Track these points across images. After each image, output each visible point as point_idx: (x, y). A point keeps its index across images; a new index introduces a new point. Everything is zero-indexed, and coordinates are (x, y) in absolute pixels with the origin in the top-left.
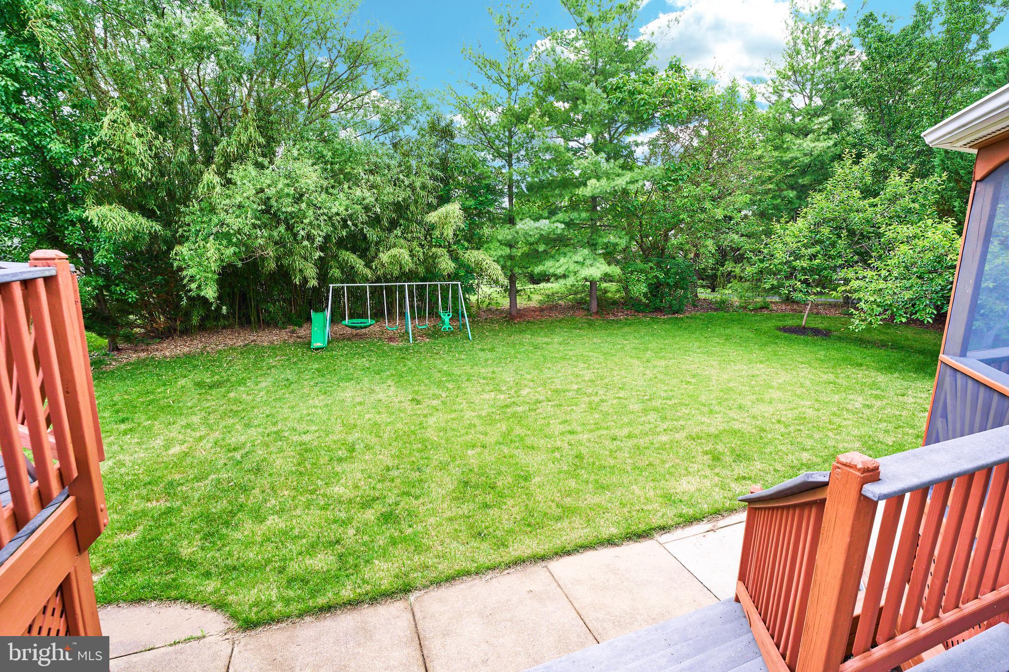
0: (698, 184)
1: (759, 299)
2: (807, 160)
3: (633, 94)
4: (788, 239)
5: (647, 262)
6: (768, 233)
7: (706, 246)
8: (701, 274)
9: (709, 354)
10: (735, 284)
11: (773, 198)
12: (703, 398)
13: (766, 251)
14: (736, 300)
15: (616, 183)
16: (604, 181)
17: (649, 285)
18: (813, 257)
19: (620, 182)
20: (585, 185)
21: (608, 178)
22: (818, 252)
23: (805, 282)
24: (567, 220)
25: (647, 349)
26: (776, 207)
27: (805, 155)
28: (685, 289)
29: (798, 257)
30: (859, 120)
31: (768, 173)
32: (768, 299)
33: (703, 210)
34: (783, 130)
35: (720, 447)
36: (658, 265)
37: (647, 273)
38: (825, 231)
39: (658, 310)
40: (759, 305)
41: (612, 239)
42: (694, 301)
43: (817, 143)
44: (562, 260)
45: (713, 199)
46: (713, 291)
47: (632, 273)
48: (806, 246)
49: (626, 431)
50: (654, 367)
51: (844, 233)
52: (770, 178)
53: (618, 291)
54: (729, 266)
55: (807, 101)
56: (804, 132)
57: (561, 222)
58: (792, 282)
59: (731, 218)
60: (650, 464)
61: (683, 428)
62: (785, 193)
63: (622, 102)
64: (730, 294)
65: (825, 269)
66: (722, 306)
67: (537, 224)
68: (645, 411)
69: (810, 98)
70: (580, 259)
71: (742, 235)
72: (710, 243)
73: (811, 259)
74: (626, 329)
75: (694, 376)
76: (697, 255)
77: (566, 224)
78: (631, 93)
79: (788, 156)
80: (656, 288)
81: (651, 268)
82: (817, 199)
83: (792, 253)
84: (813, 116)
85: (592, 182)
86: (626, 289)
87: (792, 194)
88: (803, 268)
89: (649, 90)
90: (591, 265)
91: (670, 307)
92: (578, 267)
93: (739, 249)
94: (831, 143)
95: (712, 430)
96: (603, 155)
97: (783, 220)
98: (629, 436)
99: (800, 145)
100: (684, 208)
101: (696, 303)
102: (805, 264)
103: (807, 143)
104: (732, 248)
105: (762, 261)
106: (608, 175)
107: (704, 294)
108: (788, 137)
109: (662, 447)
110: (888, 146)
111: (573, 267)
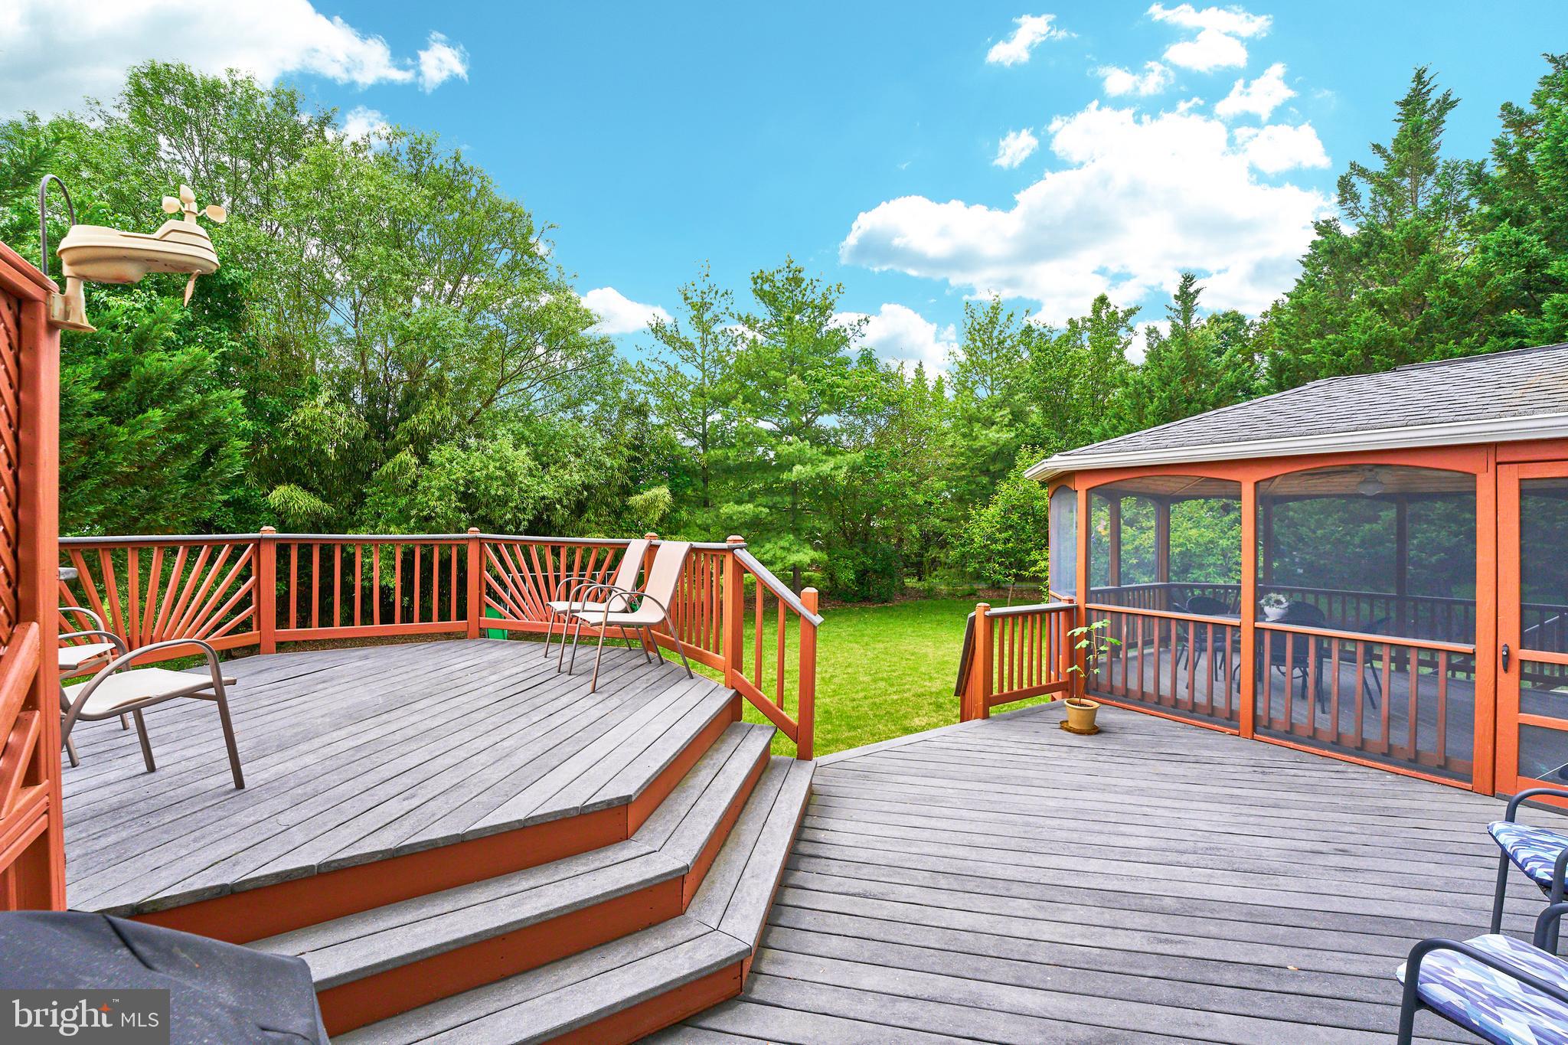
0: (898, 471)
1: (966, 587)
2: (994, 449)
3: (832, 387)
4: (983, 524)
5: (851, 548)
6: (967, 518)
7: (911, 531)
8: (906, 561)
9: (924, 636)
10: (940, 571)
11: (967, 484)
12: (923, 669)
13: (965, 535)
14: (943, 588)
15: (820, 469)
16: (809, 467)
17: (856, 572)
18: (1007, 541)
19: (826, 468)
20: (791, 470)
21: (812, 464)
22: (1011, 536)
23: (1000, 564)
24: (770, 504)
25: (863, 635)
26: (971, 492)
27: (993, 444)
28: (891, 577)
29: (995, 541)
30: (1036, 414)
31: (962, 460)
32: (975, 587)
33: (904, 496)
34: (971, 420)
35: (941, 700)
36: (864, 550)
37: (853, 559)
38: (1015, 517)
39: (867, 599)
40: (966, 593)
41: (817, 523)
42: (901, 589)
43: (1001, 434)
44: (768, 546)
45: (913, 484)
46: (920, 580)
47: (837, 559)
48: (1000, 531)
49: (861, 695)
50: (874, 649)
51: (1030, 519)
52: (963, 465)
53: (823, 579)
54: (933, 552)
55: (990, 393)
56: (989, 423)
57: (765, 507)
58: (991, 565)
59: (931, 504)
60: (887, 713)
61: (909, 690)
62: (979, 479)
63: (822, 393)
64: (938, 582)
65: (1019, 552)
66: (930, 594)
67: (741, 508)
68: (875, 681)
69: (992, 390)
70: (786, 544)
71: (943, 520)
72: (913, 527)
73: (1005, 543)
74: (837, 618)
75: (912, 654)
76: (901, 540)
77: (770, 508)
78: (831, 386)
79: (977, 444)
80: (862, 575)
81: (857, 554)
82: (1003, 487)
83: (989, 538)
84: (996, 406)
85: (798, 468)
86: (832, 578)
87: (985, 480)
88: (1000, 552)
89: (847, 383)
90: (798, 551)
91: (879, 595)
92: (784, 554)
93: (941, 535)
94: (1013, 434)
95: (933, 690)
96: (807, 442)
97: (978, 506)
98: (865, 698)
99: (986, 435)
100: (887, 494)
101: (904, 591)
102: (1000, 547)
103: (993, 434)
104: (935, 533)
105: (963, 545)
106: (811, 461)
107: (911, 582)
108: (977, 426)
109: (895, 702)
110: (1061, 439)
111: (779, 553)
